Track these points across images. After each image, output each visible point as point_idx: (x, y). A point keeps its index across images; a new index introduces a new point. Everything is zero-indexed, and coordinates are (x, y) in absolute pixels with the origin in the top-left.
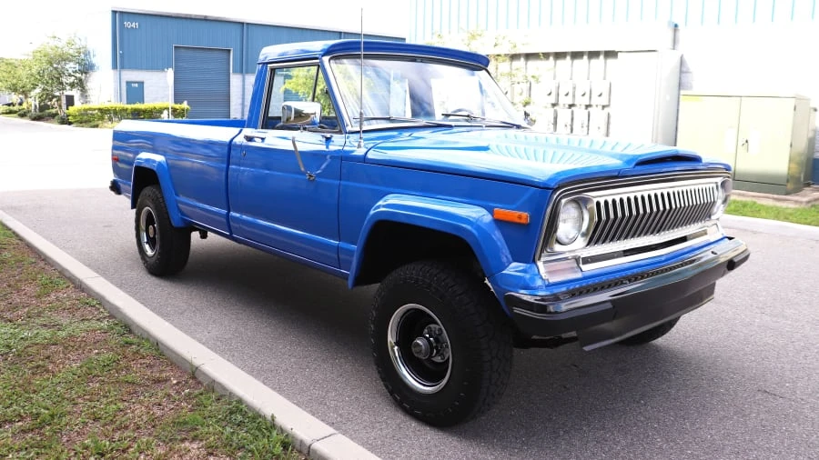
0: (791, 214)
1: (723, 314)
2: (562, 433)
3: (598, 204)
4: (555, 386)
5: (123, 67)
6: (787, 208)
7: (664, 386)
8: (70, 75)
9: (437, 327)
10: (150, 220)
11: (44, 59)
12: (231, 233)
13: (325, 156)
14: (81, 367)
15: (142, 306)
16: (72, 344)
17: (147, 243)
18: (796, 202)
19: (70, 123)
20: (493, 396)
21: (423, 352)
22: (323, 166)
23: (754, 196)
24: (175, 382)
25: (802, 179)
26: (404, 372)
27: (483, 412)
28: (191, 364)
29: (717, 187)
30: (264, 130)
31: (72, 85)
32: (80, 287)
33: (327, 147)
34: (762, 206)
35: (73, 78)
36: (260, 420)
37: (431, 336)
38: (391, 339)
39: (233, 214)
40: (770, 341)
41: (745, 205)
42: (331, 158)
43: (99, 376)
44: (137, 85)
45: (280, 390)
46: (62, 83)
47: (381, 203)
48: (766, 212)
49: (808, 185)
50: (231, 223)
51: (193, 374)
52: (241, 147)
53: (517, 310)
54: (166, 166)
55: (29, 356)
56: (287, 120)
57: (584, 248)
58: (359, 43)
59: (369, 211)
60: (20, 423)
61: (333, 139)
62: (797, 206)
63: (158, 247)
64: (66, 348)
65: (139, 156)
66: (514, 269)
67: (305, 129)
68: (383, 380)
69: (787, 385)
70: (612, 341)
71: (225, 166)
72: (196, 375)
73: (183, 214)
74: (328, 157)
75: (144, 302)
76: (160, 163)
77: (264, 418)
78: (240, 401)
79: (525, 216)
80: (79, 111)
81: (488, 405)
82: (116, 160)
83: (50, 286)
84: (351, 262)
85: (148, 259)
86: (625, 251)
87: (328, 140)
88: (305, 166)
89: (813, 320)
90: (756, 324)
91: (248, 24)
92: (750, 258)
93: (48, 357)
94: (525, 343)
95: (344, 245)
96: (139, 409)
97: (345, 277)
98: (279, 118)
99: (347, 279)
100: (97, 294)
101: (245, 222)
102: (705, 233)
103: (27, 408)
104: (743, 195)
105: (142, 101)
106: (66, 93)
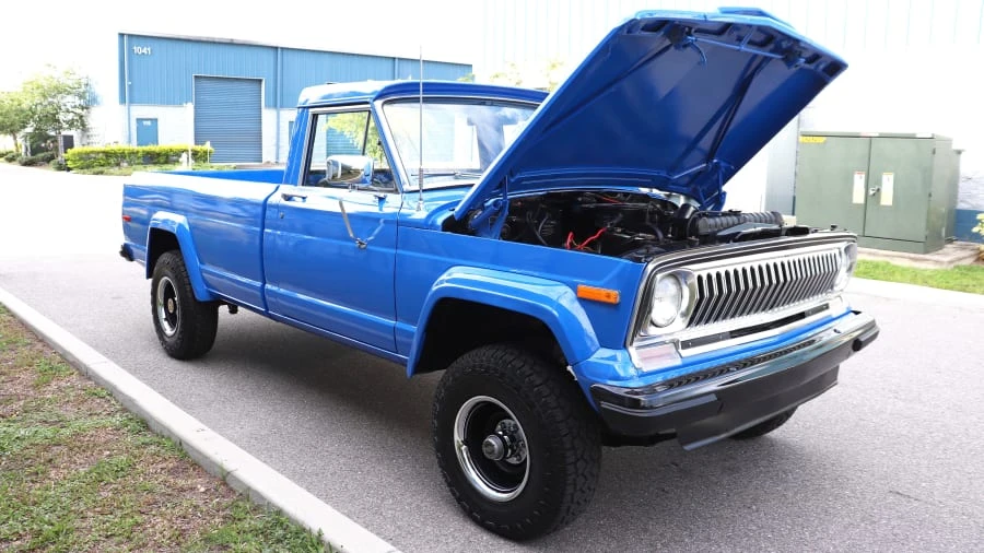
0: (930, 277)
1: (850, 400)
2: (659, 546)
3: (700, 278)
4: (651, 489)
5: (132, 102)
6: (926, 270)
7: (779, 488)
8: (68, 111)
9: (513, 423)
10: (169, 293)
11: (36, 92)
12: (267, 309)
13: (378, 220)
14: (91, 472)
15: (160, 397)
16: (79, 444)
17: (166, 319)
18: (937, 262)
19: (69, 169)
20: (578, 503)
21: (496, 452)
22: (376, 231)
23: (887, 256)
24: (203, 489)
25: (943, 234)
26: (473, 475)
27: (567, 523)
28: (221, 468)
29: (840, 253)
30: (304, 187)
31: (71, 124)
32: (85, 374)
33: (381, 210)
34: (897, 267)
35: (72, 114)
36: (305, 534)
37: (505, 434)
38: (458, 437)
39: (268, 286)
40: (904, 433)
41: (876, 266)
42: (385, 222)
43: (111, 483)
44: (149, 123)
45: (327, 498)
46: (58, 121)
47: (444, 277)
48: (902, 275)
49: (951, 241)
50: (267, 297)
51: (224, 481)
52: (277, 207)
53: (605, 405)
54: (187, 227)
55: (27, 459)
56: (333, 177)
57: (683, 330)
58: (418, 84)
59: (430, 287)
60: (18, 542)
61: (387, 199)
62: (937, 267)
63: (179, 323)
64: (71, 449)
65: (155, 216)
66: (601, 355)
67: (354, 187)
68: (449, 485)
69: (924, 484)
70: (717, 438)
71: (258, 229)
72: (227, 479)
73: (208, 285)
74: (382, 221)
75: (164, 392)
76: (180, 225)
77: (310, 531)
78: (280, 512)
79: (614, 295)
80: (79, 154)
81: (573, 514)
82: (127, 219)
83: (50, 373)
84: (409, 345)
85: (167, 339)
86: (731, 332)
87: (381, 199)
88: (353, 231)
89: (955, 405)
90: (888, 411)
91: (282, 49)
92: (879, 336)
93: (50, 461)
94: (616, 440)
95: (400, 325)
96: (161, 523)
97: (404, 363)
98: (323, 173)
99: (406, 366)
100: (107, 382)
101: (282, 296)
102: (826, 307)
103: (26, 523)
104: (874, 254)
105: (156, 142)
106: (64, 133)
